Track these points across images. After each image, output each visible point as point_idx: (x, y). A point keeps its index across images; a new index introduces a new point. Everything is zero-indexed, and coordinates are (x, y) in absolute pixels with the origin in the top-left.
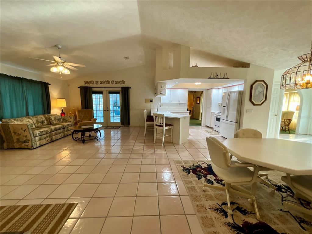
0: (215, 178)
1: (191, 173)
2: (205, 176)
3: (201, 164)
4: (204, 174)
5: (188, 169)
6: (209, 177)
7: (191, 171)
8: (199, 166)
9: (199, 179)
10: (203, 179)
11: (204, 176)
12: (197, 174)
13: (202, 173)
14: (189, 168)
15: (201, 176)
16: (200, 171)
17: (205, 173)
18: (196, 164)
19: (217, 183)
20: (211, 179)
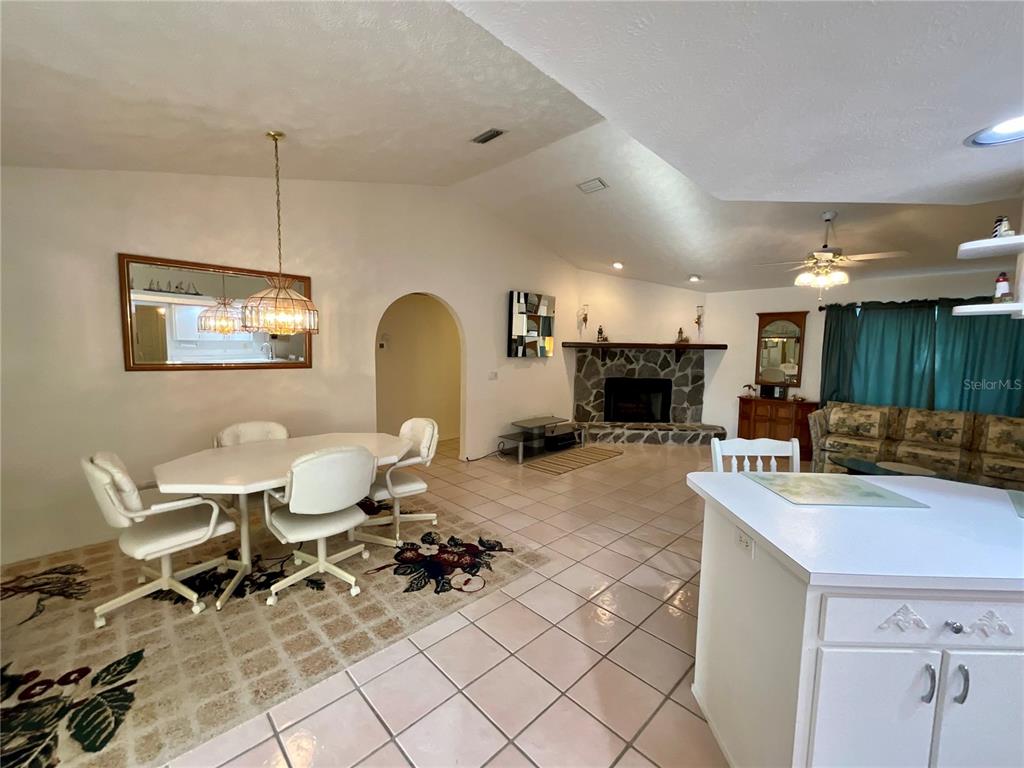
0: (420, 551)
1: (476, 543)
2: (443, 549)
3: (469, 580)
4: (448, 552)
5: (492, 548)
6: (434, 550)
7: (481, 548)
8: (472, 568)
9: (453, 537)
10: (445, 541)
11: (446, 547)
12: (462, 545)
13: (452, 553)
14: (492, 553)
15: (451, 545)
16: (461, 555)
17: (446, 556)
18: (483, 571)
19: (413, 544)
20: (428, 546)
